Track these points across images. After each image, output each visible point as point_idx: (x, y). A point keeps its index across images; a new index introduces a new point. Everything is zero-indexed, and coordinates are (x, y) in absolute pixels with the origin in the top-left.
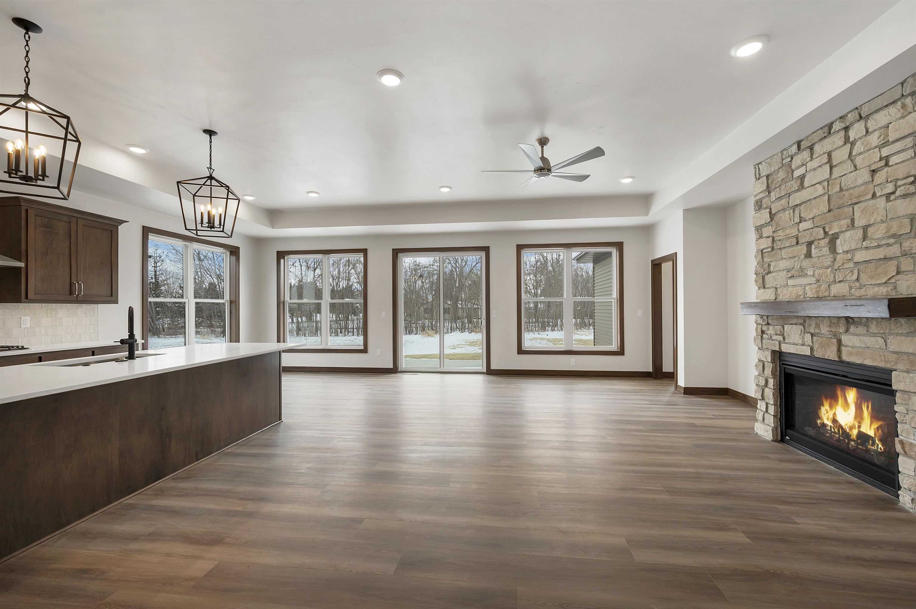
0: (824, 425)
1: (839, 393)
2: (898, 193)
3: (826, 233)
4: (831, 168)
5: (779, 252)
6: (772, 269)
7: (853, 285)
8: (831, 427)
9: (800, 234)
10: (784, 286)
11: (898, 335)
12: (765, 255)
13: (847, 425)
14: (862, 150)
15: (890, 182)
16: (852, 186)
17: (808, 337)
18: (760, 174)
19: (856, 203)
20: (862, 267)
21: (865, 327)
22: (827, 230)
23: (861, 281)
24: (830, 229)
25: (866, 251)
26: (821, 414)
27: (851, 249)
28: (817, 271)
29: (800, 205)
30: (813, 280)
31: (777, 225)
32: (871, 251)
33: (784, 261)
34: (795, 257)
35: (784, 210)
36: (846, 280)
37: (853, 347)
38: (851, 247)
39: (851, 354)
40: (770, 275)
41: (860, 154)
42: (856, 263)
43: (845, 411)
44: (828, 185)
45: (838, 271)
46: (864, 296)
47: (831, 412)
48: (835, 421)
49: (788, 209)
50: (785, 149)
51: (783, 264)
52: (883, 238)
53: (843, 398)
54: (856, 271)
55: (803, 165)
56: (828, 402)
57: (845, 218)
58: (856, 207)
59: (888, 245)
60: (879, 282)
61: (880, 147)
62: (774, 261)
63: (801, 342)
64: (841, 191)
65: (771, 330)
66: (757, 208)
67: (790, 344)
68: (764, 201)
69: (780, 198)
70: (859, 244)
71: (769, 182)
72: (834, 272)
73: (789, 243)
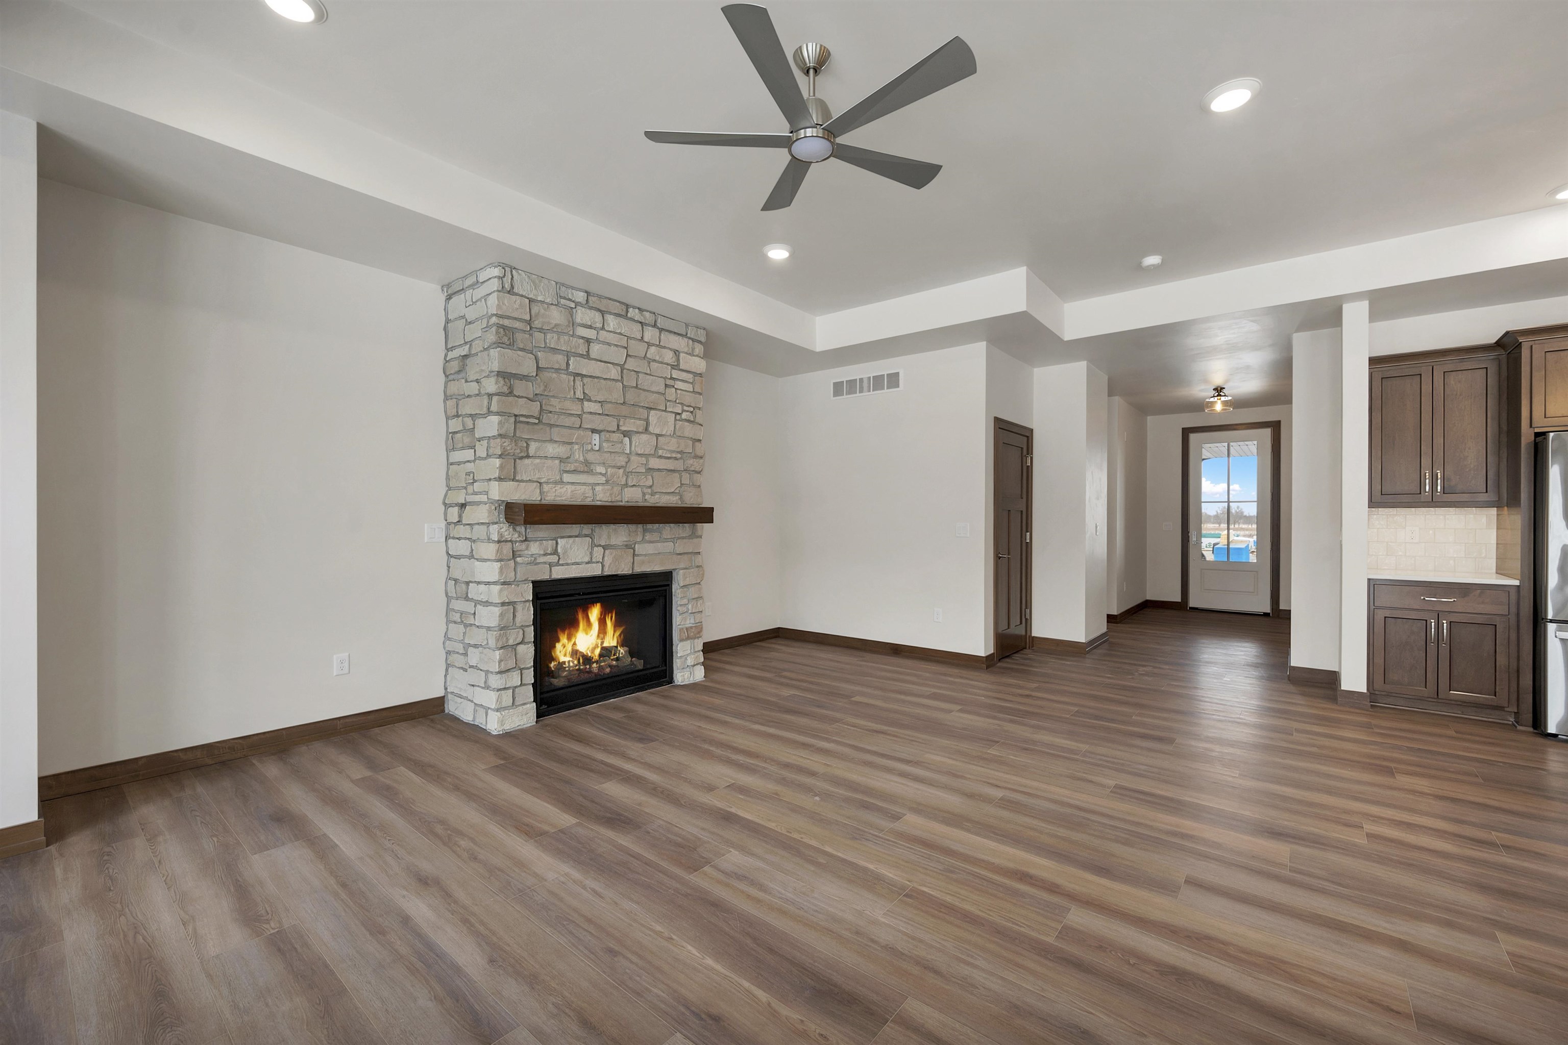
0: (561, 665)
2: (684, 416)
3: (618, 426)
4: (628, 355)
5: (548, 429)
6: (532, 451)
7: (646, 490)
8: (569, 662)
9: (584, 416)
11: (682, 539)
12: (517, 425)
13: (588, 648)
14: (657, 358)
15: (678, 403)
16: (646, 388)
17: (598, 552)
18: (512, 287)
19: (651, 409)
20: (655, 474)
21: (659, 534)
22: (621, 423)
23: (654, 488)
24: (624, 424)
25: (658, 459)
26: (555, 653)
27: (646, 453)
28: (610, 469)
29: (585, 376)
30: (603, 480)
31: (546, 386)
32: (663, 461)
33: (555, 445)
34: (572, 443)
35: (557, 370)
36: (639, 485)
37: (645, 555)
38: (644, 451)
40: (526, 461)
41: (654, 361)
42: (650, 469)
43: (587, 634)
44: (622, 372)
45: (630, 474)
46: (657, 503)
47: (570, 643)
48: (575, 653)
49: (563, 372)
50: (563, 285)
51: (552, 449)
52: (673, 452)
53: (585, 620)
54: (650, 477)
55: (590, 327)
56: (566, 634)
57: (640, 419)
58: (652, 412)
59: (676, 459)
60: (669, 491)
61: (673, 367)
62: (535, 440)
63: (587, 559)
64: (636, 387)
65: (535, 548)
66: (505, 339)
67: (567, 564)
68: (519, 336)
69: (554, 350)
70: (652, 452)
71: (533, 312)
72: (627, 474)
73: (568, 421)
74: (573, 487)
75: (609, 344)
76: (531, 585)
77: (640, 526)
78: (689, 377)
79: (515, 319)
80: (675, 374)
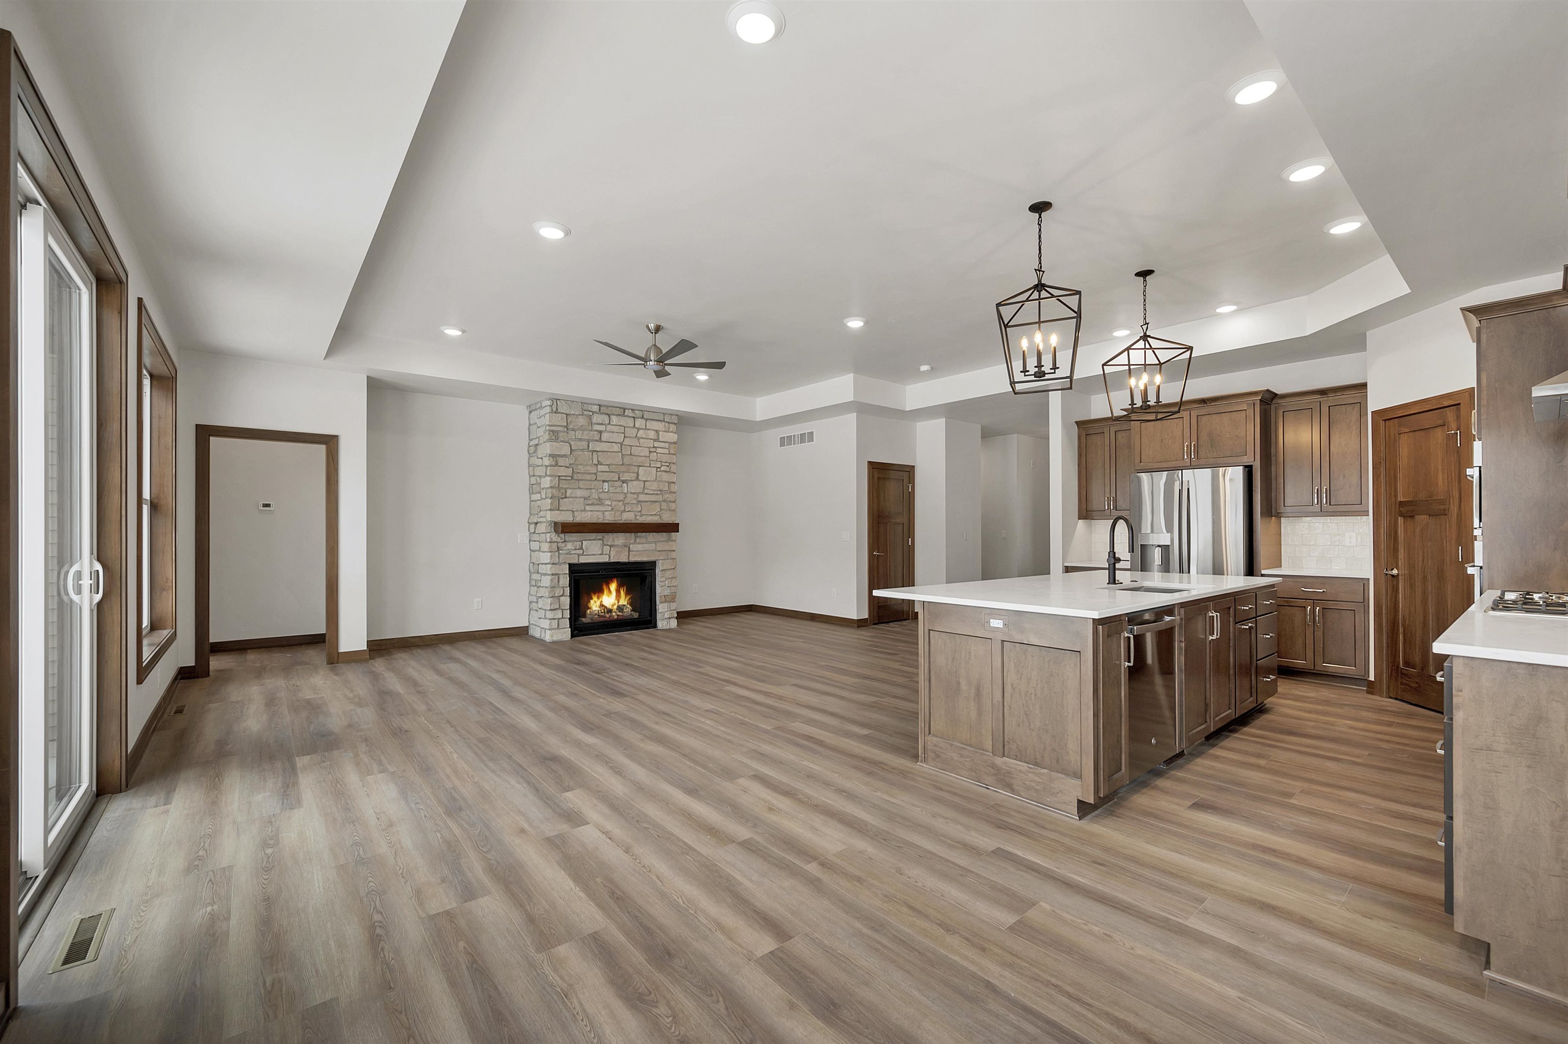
0: (591, 612)
1: (605, 587)
2: (662, 469)
3: (619, 478)
4: (625, 437)
5: (577, 482)
6: (568, 495)
7: (637, 514)
8: (597, 610)
9: (598, 473)
10: (582, 511)
11: (662, 541)
12: (561, 481)
13: (610, 605)
14: (644, 436)
15: (658, 461)
16: (637, 454)
17: (607, 549)
18: (557, 409)
19: (640, 466)
20: (643, 504)
21: (646, 539)
22: (621, 476)
23: (642, 512)
24: (623, 476)
25: (645, 495)
26: (590, 604)
28: (614, 502)
29: (599, 451)
30: (610, 508)
31: (576, 459)
32: (648, 496)
33: (581, 490)
34: (591, 489)
35: (582, 450)
37: (637, 551)
38: (636, 491)
39: (635, 555)
40: (565, 499)
41: (642, 438)
42: (640, 501)
43: (608, 597)
44: (621, 447)
46: (644, 521)
47: (597, 601)
48: (601, 605)
49: (586, 450)
50: (586, 403)
51: (579, 493)
52: (655, 490)
53: (607, 589)
54: (640, 506)
55: (602, 424)
56: (595, 595)
57: (633, 473)
58: (641, 468)
59: (657, 494)
60: (652, 514)
61: (655, 440)
62: (570, 488)
63: (600, 553)
64: (631, 455)
65: (570, 546)
66: (553, 437)
67: (588, 555)
68: (561, 434)
69: (580, 440)
70: (641, 491)
71: (568, 421)
72: (625, 505)
73: (588, 477)
74: (592, 513)
75: (613, 432)
76: (568, 565)
77: (633, 534)
78: (666, 445)
79: (559, 426)
80: (656, 444)
